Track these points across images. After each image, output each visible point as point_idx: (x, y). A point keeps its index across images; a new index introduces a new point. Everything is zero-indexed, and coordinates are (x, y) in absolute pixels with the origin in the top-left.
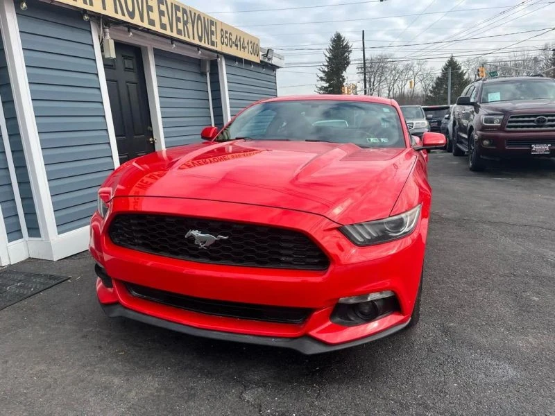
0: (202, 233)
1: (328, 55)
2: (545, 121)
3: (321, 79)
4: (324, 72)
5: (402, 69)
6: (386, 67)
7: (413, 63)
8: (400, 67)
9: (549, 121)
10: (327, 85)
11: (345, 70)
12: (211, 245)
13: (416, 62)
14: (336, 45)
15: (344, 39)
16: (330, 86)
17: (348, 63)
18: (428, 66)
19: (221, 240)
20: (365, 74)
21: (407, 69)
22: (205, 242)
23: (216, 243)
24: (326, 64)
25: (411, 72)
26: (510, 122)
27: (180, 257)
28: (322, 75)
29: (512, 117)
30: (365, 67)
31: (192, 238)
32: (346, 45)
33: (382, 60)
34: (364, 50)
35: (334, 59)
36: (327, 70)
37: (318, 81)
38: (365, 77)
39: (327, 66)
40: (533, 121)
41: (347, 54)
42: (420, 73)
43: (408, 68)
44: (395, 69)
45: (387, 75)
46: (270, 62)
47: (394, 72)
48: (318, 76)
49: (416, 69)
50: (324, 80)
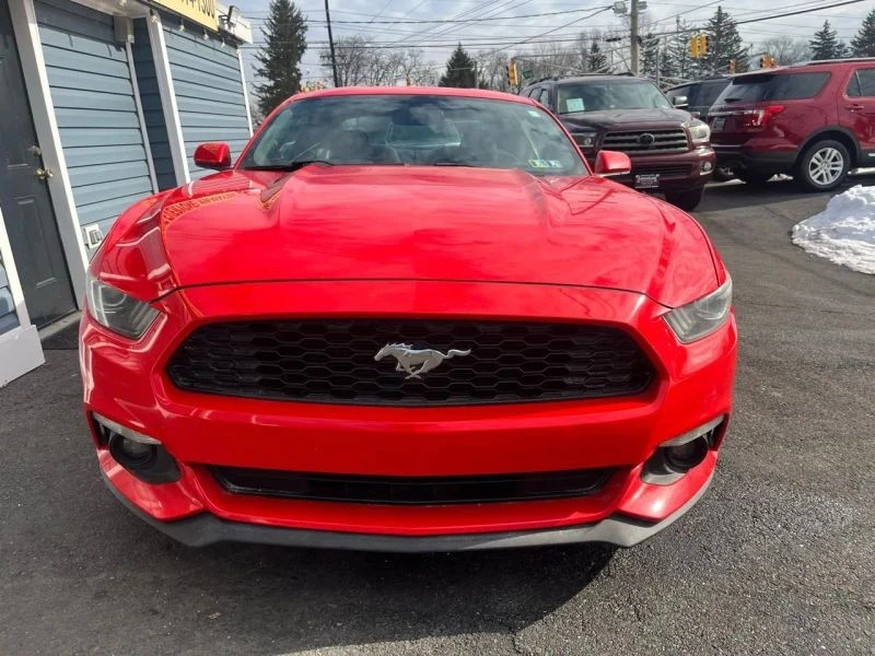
0: (413, 349)
1: (269, 33)
2: (650, 140)
3: (261, 72)
4: (264, 60)
5: (387, 61)
6: (363, 58)
7: (403, 54)
8: (385, 59)
9: (657, 140)
10: (271, 83)
11: (299, 59)
12: (431, 371)
13: (406, 51)
14: (281, 15)
15: (292, 8)
16: (277, 85)
17: (303, 48)
18: (425, 60)
19: (456, 357)
20: (334, 68)
21: (394, 63)
22: (419, 366)
23: (445, 365)
24: (266, 46)
25: (401, 68)
26: (607, 142)
27: (357, 400)
28: (261, 66)
29: (608, 135)
30: (333, 56)
31: (390, 362)
32: (298, 16)
33: (356, 45)
34: (329, 27)
35: (279, 39)
36: (269, 59)
37: (255, 75)
38: (335, 72)
39: (269, 52)
40: (634, 141)
41: (300, 32)
42: (414, 70)
43: (396, 61)
44: (377, 61)
45: (366, 71)
46: (232, 31)
47: (375, 67)
48: (254, 68)
49: (408, 63)
50: (265, 75)
